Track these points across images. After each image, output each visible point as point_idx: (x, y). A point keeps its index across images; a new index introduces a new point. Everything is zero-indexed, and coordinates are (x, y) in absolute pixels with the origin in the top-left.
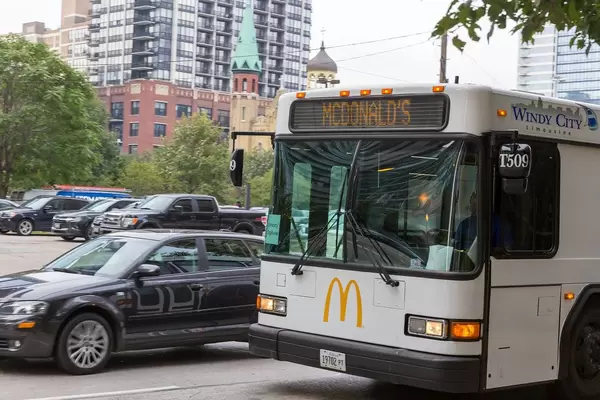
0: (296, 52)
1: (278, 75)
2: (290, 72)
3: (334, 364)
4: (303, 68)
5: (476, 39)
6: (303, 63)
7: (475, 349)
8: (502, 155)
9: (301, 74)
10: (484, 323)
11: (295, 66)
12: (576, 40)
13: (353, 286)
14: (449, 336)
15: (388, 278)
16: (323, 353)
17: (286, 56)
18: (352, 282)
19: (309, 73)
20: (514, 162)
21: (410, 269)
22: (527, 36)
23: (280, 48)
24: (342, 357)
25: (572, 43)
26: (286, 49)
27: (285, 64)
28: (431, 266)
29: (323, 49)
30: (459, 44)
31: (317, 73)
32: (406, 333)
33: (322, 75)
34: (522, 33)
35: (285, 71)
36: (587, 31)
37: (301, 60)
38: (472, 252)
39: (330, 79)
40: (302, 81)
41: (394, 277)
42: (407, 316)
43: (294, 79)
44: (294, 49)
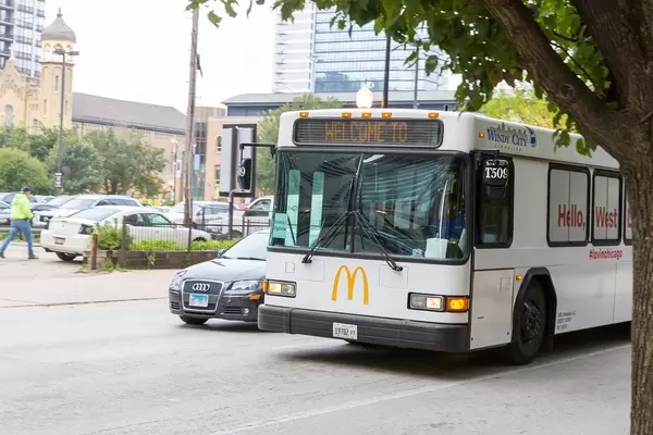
0: (28, 18)
1: (8, 43)
2: (22, 41)
3: (346, 334)
4: (37, 36)
5: (233, 14)
6: (38, 30)
7: (463, 318)
8: (488, 169)
9: (34, 43)
10: (469, 298)
11: (27, 33)
12: (337, 20)
13: (359, 272)
14: (446, 308)
15: (394, 264)
16: (336, 325)
17: (17, 23)
18: (358, 268)
19: (44, 42)
20: (496, 174)
21: (411, 257)
22: (286, 14)
23: (10, 12)
24: (355, 328)
25: (332, 23)
26: (17, 15)
27: (16, 31)
28: (428, 255)
29: (59, 15)
30: (214, 19)
31: (53, 43)
32: (409, 307)
33: (58, 45)
34: (282, 10)
35: (15, 39)
36: (347, 11)
37: (35, 28)
38: (461, 244)
39: (67, 50)
40: (35, 52)
41: (398, 264)
42: (410, 294)
43: (27, 49)
44: (27, 15)
